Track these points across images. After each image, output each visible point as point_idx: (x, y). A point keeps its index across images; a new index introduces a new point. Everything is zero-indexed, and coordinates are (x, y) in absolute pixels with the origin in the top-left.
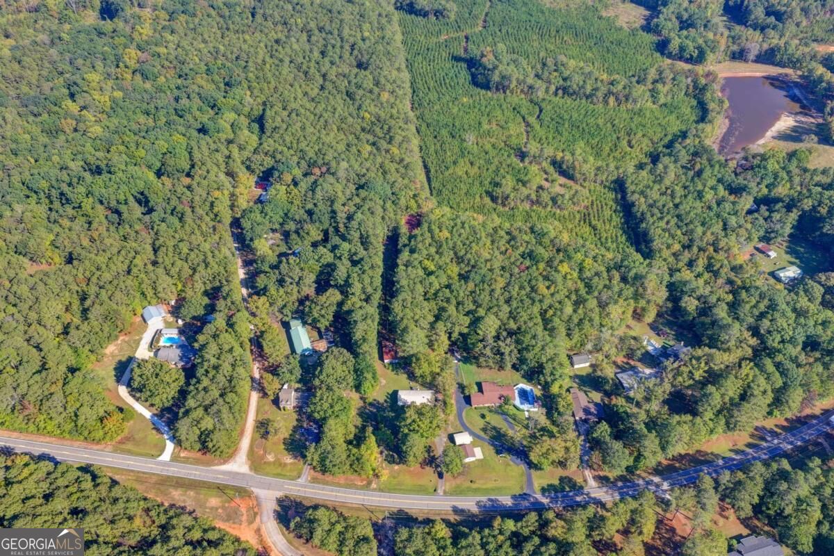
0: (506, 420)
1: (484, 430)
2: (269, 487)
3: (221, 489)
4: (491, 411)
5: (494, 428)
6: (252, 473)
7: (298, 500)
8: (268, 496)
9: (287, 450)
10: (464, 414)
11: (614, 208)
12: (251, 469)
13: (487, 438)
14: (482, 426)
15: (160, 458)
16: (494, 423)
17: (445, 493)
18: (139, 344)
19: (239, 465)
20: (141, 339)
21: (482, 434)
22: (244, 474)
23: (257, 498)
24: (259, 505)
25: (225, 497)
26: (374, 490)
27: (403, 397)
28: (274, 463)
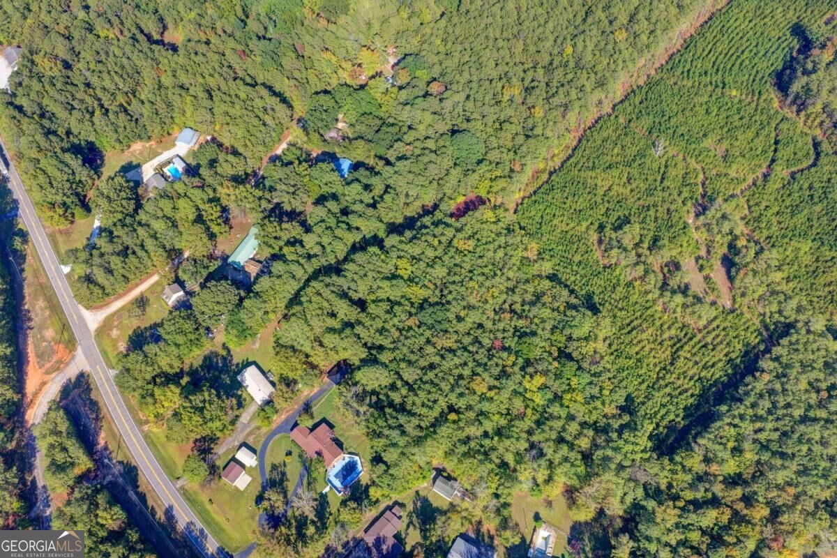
0: (302, 476)
1: (274, 467)
2: (88, 356)
3: (65, 327)
4: (300, 456)
5: (284, 474)
6: (93, 334)
7: (92, 386)
8: (80, 363)
9: (130, 337)
10: (277, 437)
11: (733, 356)
12: (96, 331)
13: (268, 477)
14: (276, 462)
15: (62, 267)
16: (288, 470)
17: (182, 488)
18: (155, 157)
19: (93, 319)
20: (161, 154)
21: (268, 468)
22: (88, 330)
23: (73, 357)
24: (67, 364)
25: (58, 337)
26: (142, 431)
27: (246, 374)
28: (113, 340)
